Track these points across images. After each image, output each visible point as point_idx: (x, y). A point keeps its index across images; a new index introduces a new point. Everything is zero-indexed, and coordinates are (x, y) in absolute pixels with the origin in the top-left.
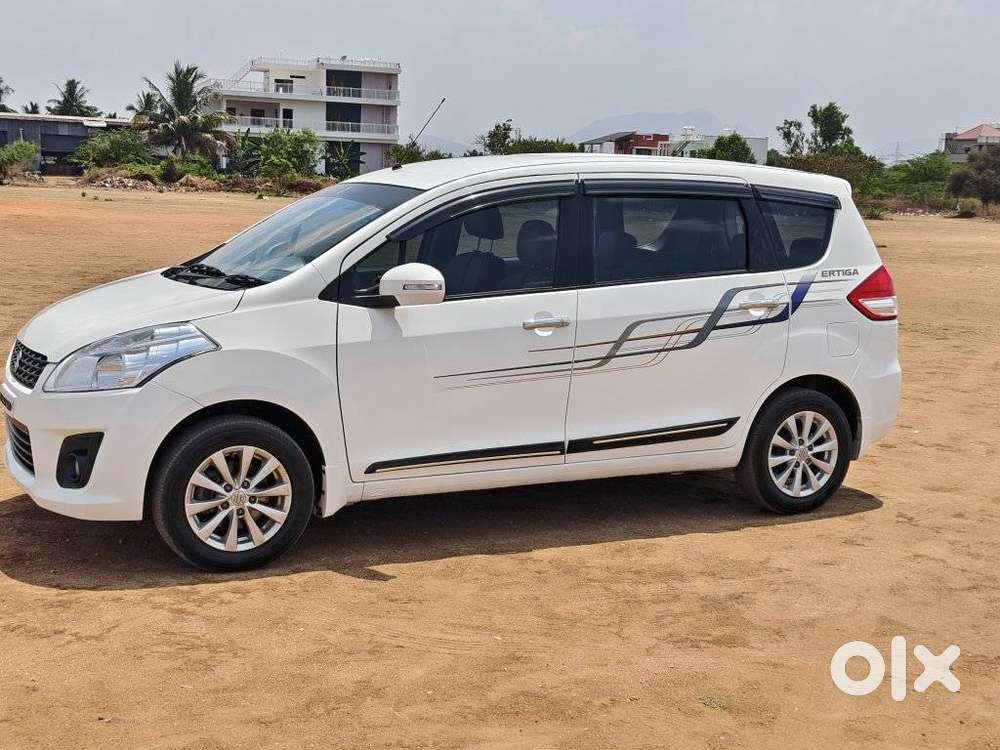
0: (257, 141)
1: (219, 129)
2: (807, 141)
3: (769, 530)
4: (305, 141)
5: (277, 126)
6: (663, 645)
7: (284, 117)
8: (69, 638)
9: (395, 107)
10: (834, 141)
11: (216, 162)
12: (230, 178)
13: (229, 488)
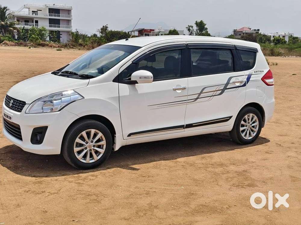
0: (27, 30)
1: (15, 26)
2: (195, 32)
3: (242, 150)
4: (43, 30)
5: (33, 26)
6: (233, 187)
7: (35, 23)
8: (48, 194)
9: (71, 20)
10: (202, 32)
11: (14, 37)
12: (19, 42)
13: (87, 143)
